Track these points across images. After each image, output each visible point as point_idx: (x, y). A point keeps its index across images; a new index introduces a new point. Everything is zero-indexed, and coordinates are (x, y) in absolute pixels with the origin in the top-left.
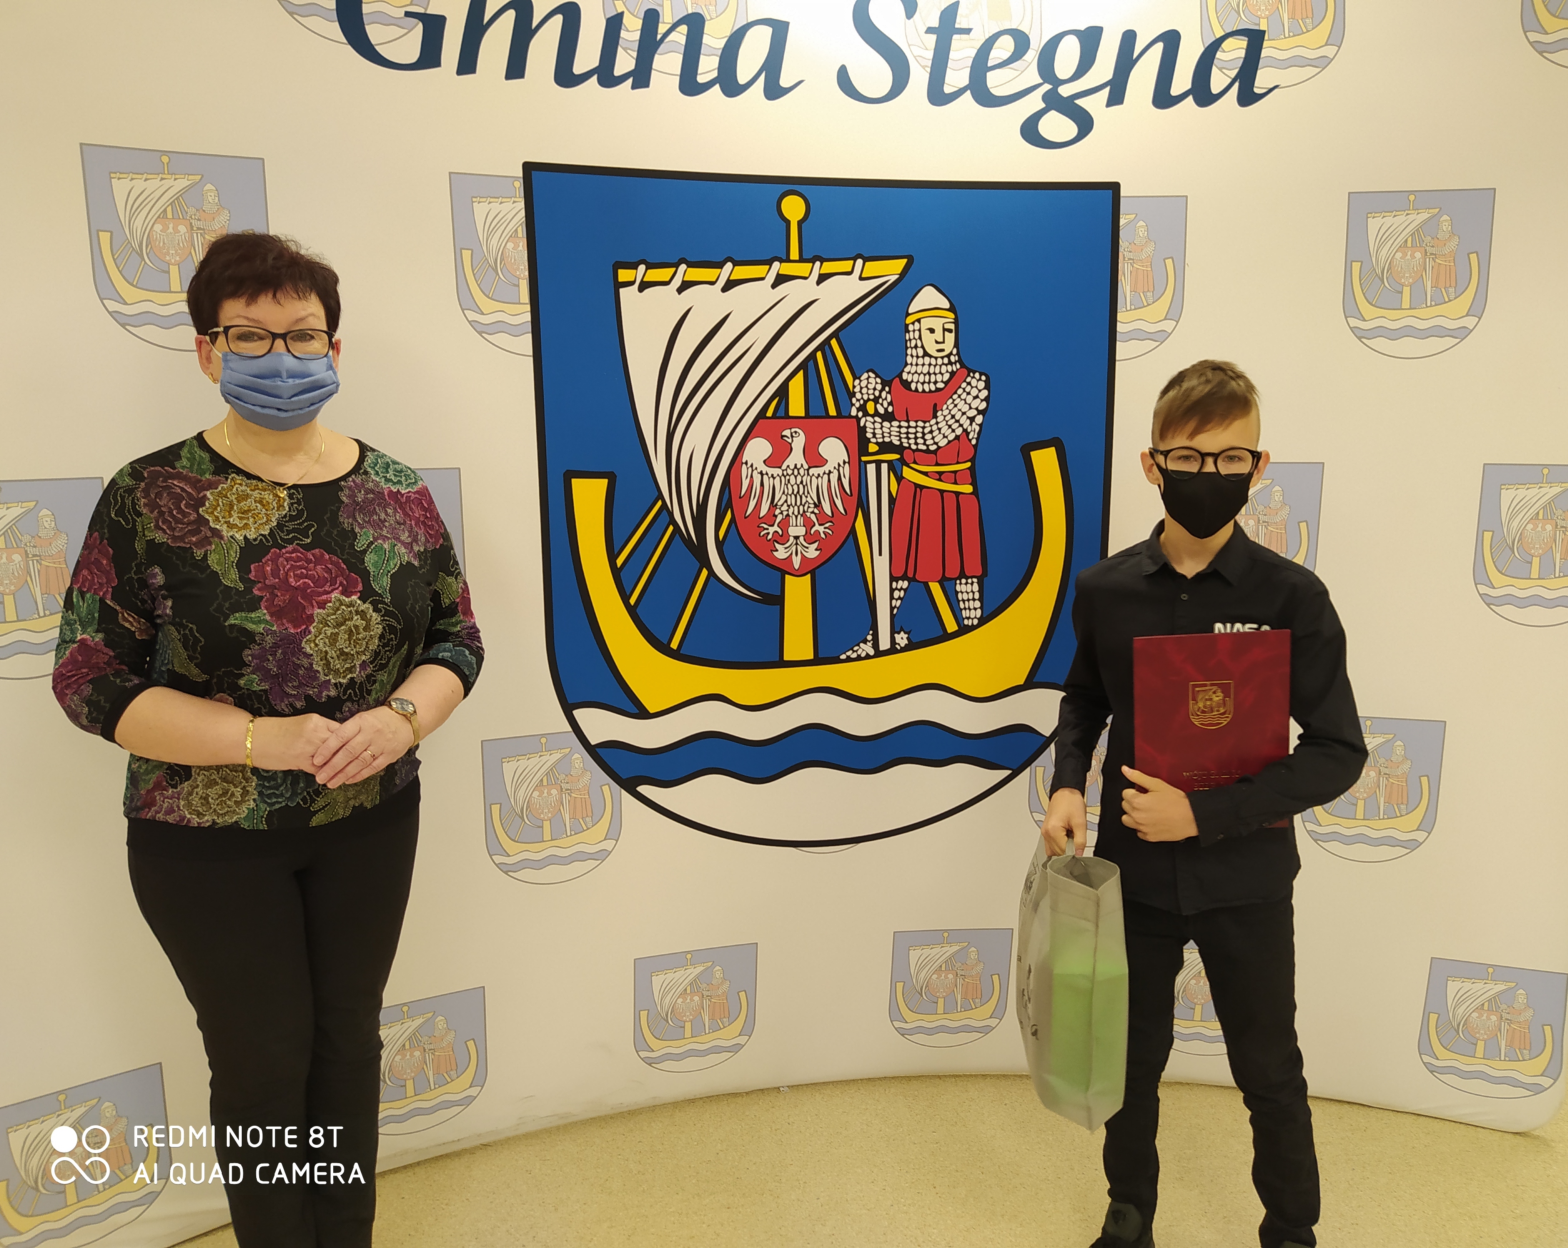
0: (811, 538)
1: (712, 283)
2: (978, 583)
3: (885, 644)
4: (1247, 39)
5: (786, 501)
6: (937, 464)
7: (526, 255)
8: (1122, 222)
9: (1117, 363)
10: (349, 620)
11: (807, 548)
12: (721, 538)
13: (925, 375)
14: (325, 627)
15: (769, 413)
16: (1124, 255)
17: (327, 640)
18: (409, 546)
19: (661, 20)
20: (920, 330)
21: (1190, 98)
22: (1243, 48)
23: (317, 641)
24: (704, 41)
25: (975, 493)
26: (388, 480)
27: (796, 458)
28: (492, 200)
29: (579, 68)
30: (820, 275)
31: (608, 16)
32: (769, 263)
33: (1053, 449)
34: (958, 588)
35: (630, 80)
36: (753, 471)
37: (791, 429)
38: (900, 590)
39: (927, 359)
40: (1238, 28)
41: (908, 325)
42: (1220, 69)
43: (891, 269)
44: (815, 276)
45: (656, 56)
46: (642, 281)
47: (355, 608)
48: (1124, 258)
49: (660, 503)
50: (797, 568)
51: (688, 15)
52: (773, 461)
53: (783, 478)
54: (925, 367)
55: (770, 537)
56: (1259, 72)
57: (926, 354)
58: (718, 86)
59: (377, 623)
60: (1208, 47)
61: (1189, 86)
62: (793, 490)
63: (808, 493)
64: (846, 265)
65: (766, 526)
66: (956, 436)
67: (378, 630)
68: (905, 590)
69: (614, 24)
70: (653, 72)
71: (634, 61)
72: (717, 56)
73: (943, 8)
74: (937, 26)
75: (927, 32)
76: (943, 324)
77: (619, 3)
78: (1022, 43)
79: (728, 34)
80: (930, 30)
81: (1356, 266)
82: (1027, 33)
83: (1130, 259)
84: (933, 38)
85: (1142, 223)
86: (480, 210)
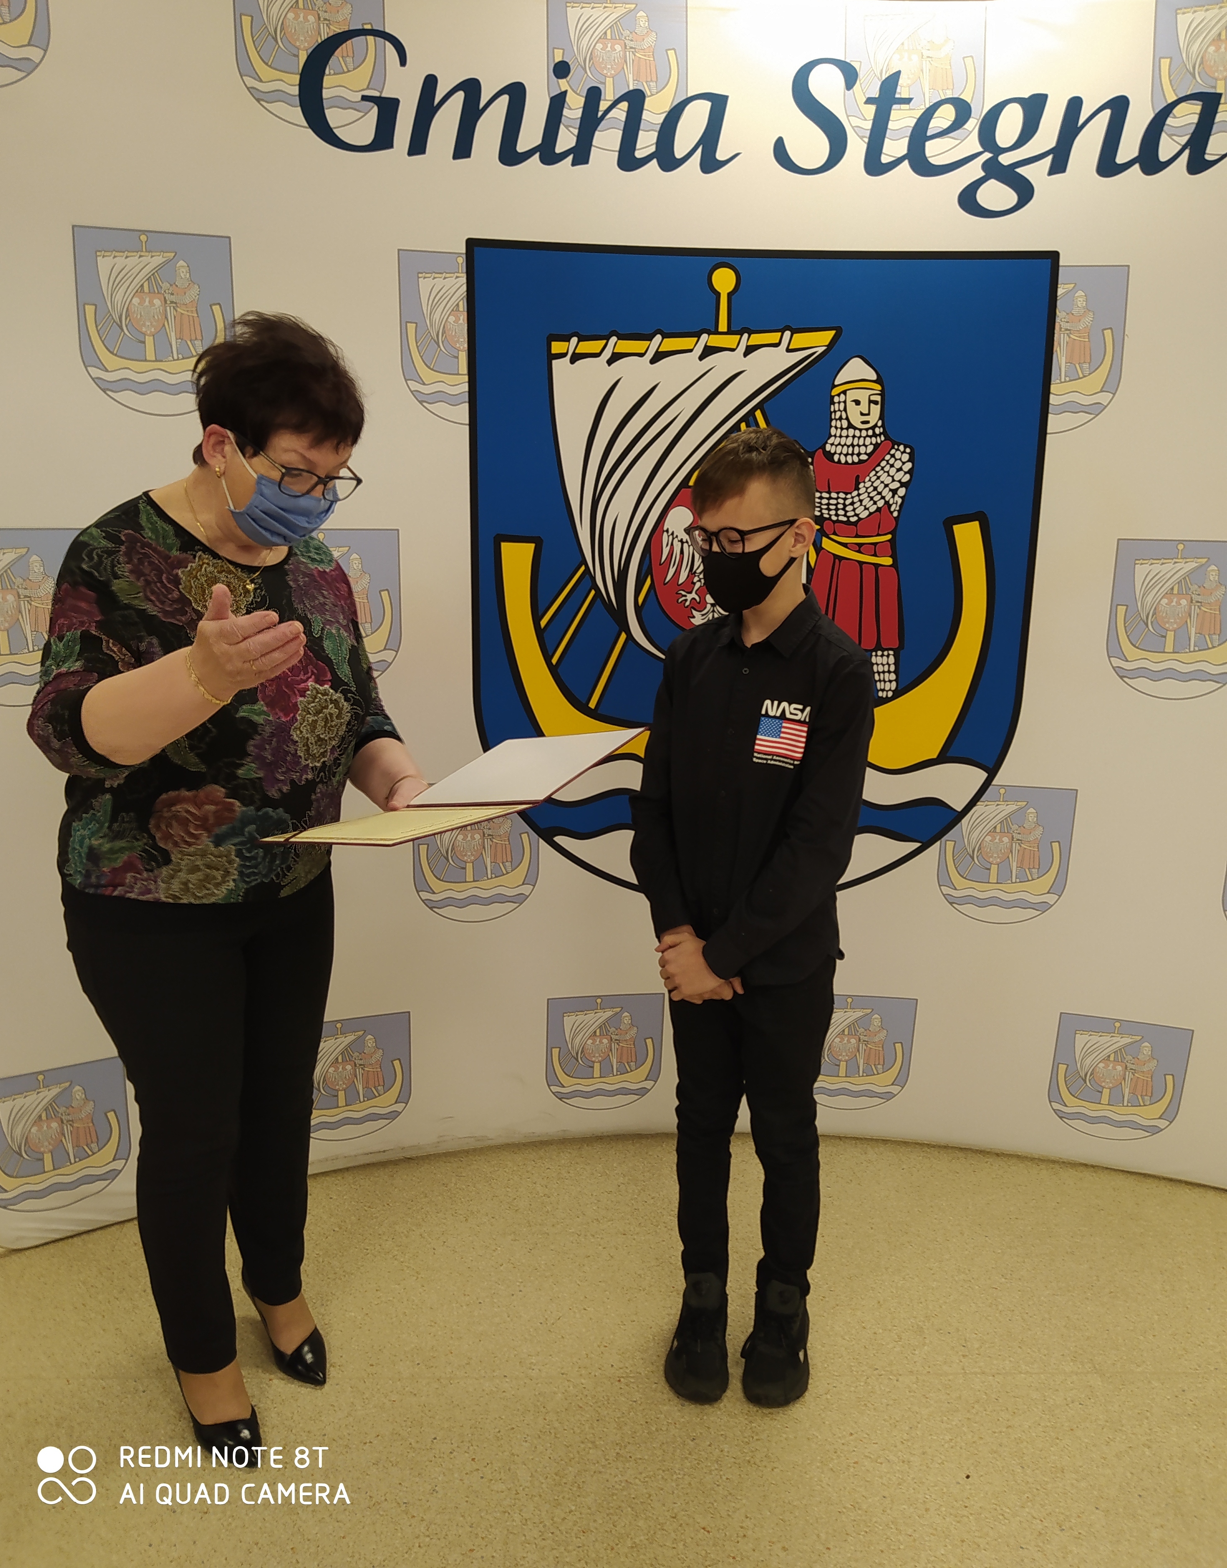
1: (641, 355)
2: (894, 655)
4: (1201, 103)
6: (857, 536)
7: (466, 328)
8: (1060, 292)
9: (1048, 436)
12: (640, 603)
13: (848, 446)
15: (691, 483)
16: (1060, 325)
19: (602, 97)
20: (845, 402)
21: (1137, 166)
22: (1195, 114)
24: (644, 117)
25: (894, 565)
28: (437, 276)
29: (522, 145)
30: (748, 347)
31: (551, 97)
32: (697, 335)
33: (977, 523)
35: (571, 157)
36: (673, 539)
39: (851, 432)
40: (1192, 93)
41: (834, 396)
42: (1170, 136)
43: (820, 340)
44: (742, 348)
45: (597, 133)
46: (573, 353)
47: (329, 697)
48: (1060, 330)
49: (583, 568)
51: (629, 91)
54: (849, 438)
55: (687, 603)
56: (1212, 138)
57: (850, 426)
58: (655, 160)
60: (1160, 112)
61: (1136, 154)
64: (774, 337)
65: (684, 593)
66: (878, 508)
69: (558, 103)
70: (593, 148)
71: (575, 139)
72: (655, 131)
73: (884, 78)
74: (877, 96)
75: (866, 103)
76: (870, 396)
77: (562, 82)
78: (963, 110)
79: (668, 109)
80: (869, 101)
82: (969, 102)
83: (1066, 330)
84: (872, 108)
85: (1079, 293)
86: (426, 285)
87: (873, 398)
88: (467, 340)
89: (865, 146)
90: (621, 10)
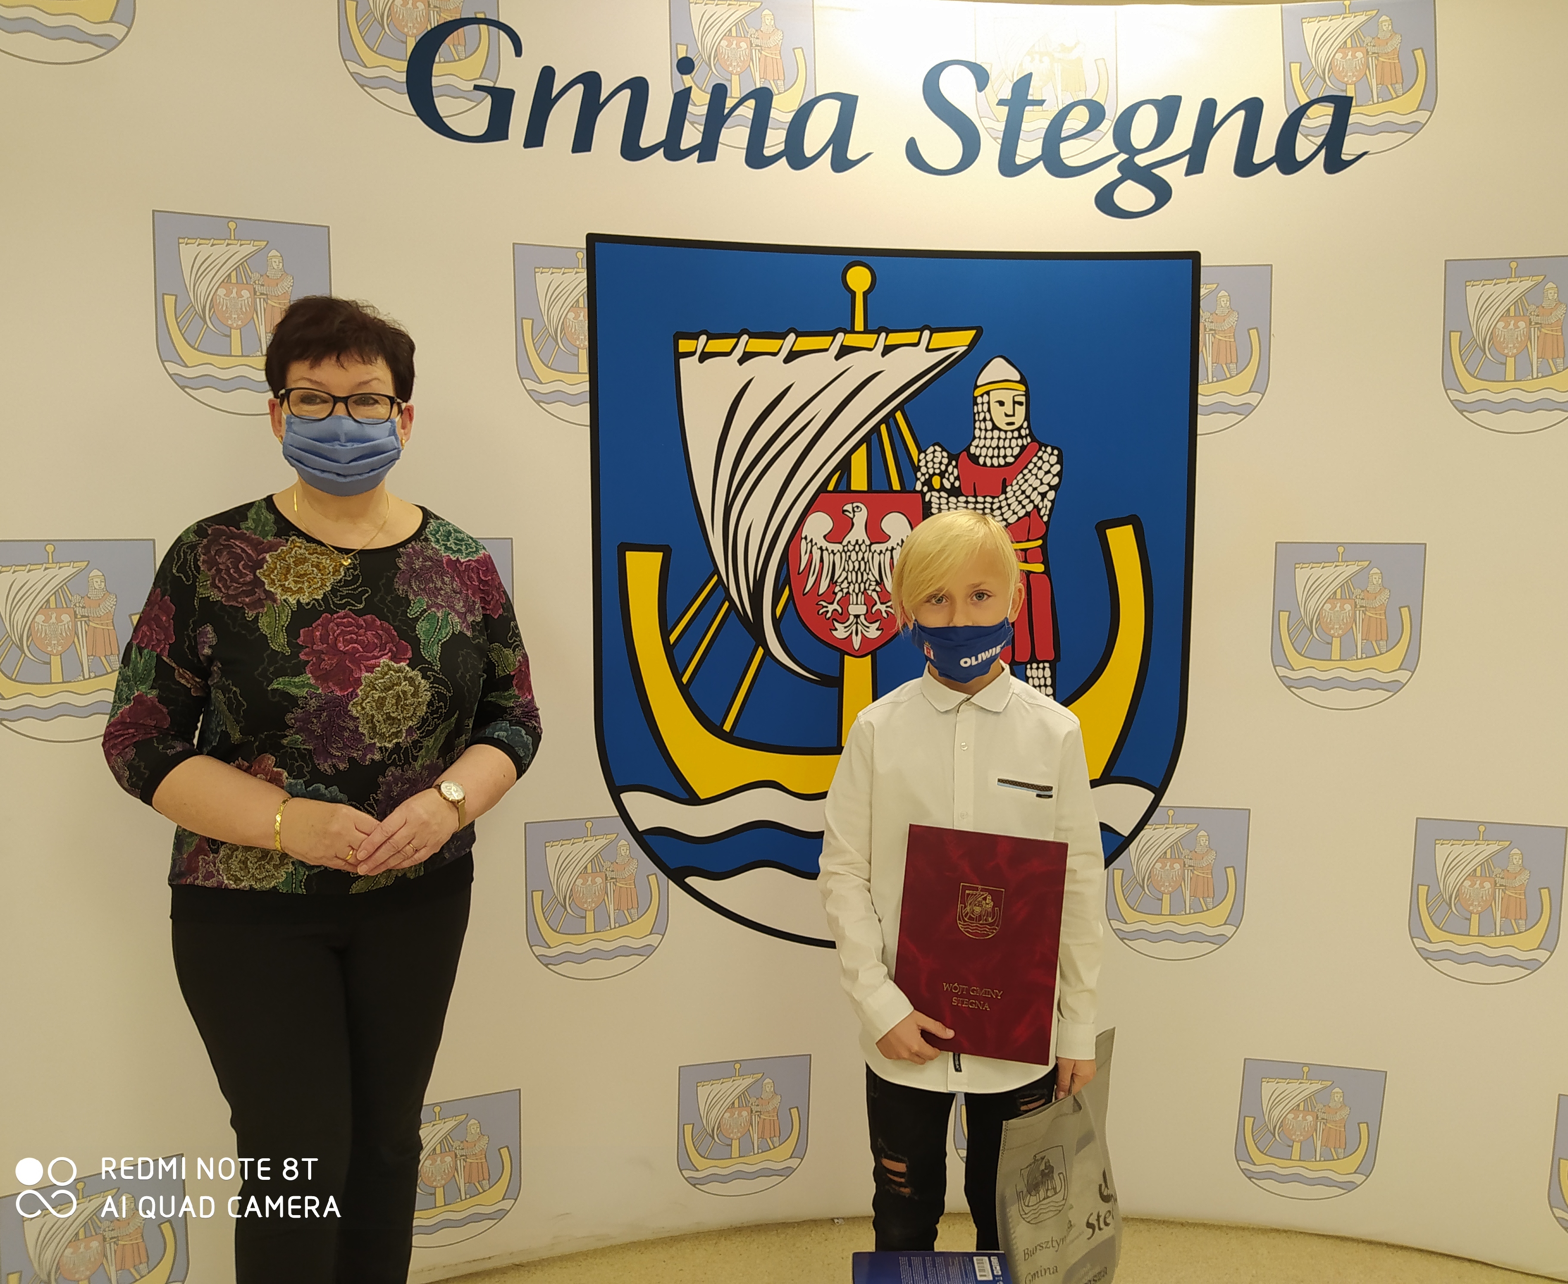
0: (871, 616)
1: (774, 354)
2: (1050, 668)
4: (1333, 105)
5: (846, 578)
7: (587, 325)
8: (1203, 292)
9: (1198, 437)
10: (397, 685)
11: (868, 627)
12: (778, 614)
13: (994, 449)
14: (373, 690)
15: (831, 487)
16: (1205, 326)
17: (374, 704)
18: (462, 616)
19: (729, 95)
20: (988, 403)
21: (1274, 165)
22: (1329, 115)
23: (364, 705)
24: (771, 115)
25: (1047, 572)
26: (447, 548)
27: (858, 533)
28: (554, 270)
29: (645, 142)
30: (885, 346)
31: (676, 91)
32: (833, 334)
33: (1130, 527)
34: (1028, 673)
35: (697, 154)
36: (812, 546)
37: (852, 503)
39: (996, 433)
40: (1324, 95)
41: (977, 397)
42: (1306, 136)
43: (960, 340)
44: (880, 348)
45: (723, 130)
46: (702, 352)
47: (404, 674)
48: (1205, 330)
49: (716, 578)
50: (856, 648)
51: (756, 89)
52: (835, 535)
53: (843, 554)
54: (994, 440)
55: (829, 615)
56: (1346, 138)
57: (995, 427)
58: (784, 159)
59: (425, 690)
60: (1293, 113)
61: (1272, 154)
62: (854, 567)
63: (870, 570)
64: (913, 337)
65: (825, 604)
66: (1027, 512)
67: (426, 696)
70: (719, 145)
71: (701, 135)
72: (784, 129)
73: (1015, 81)
74: (1009, 98)
75: (998, 104)
76: (1014, 397)
77: (687, 78)
78: (1097, 113)
79: (795, 108)
80: (1001, 102)
81: (1455, 336)
82: (1103, 104)
83: (1211, 330)
84: (1005, 109)
85: (1223, 293)
86: (543, 280)
87: (1017, 399)
88: (587, 337)
89: (999, 147)
90: (745, 8)
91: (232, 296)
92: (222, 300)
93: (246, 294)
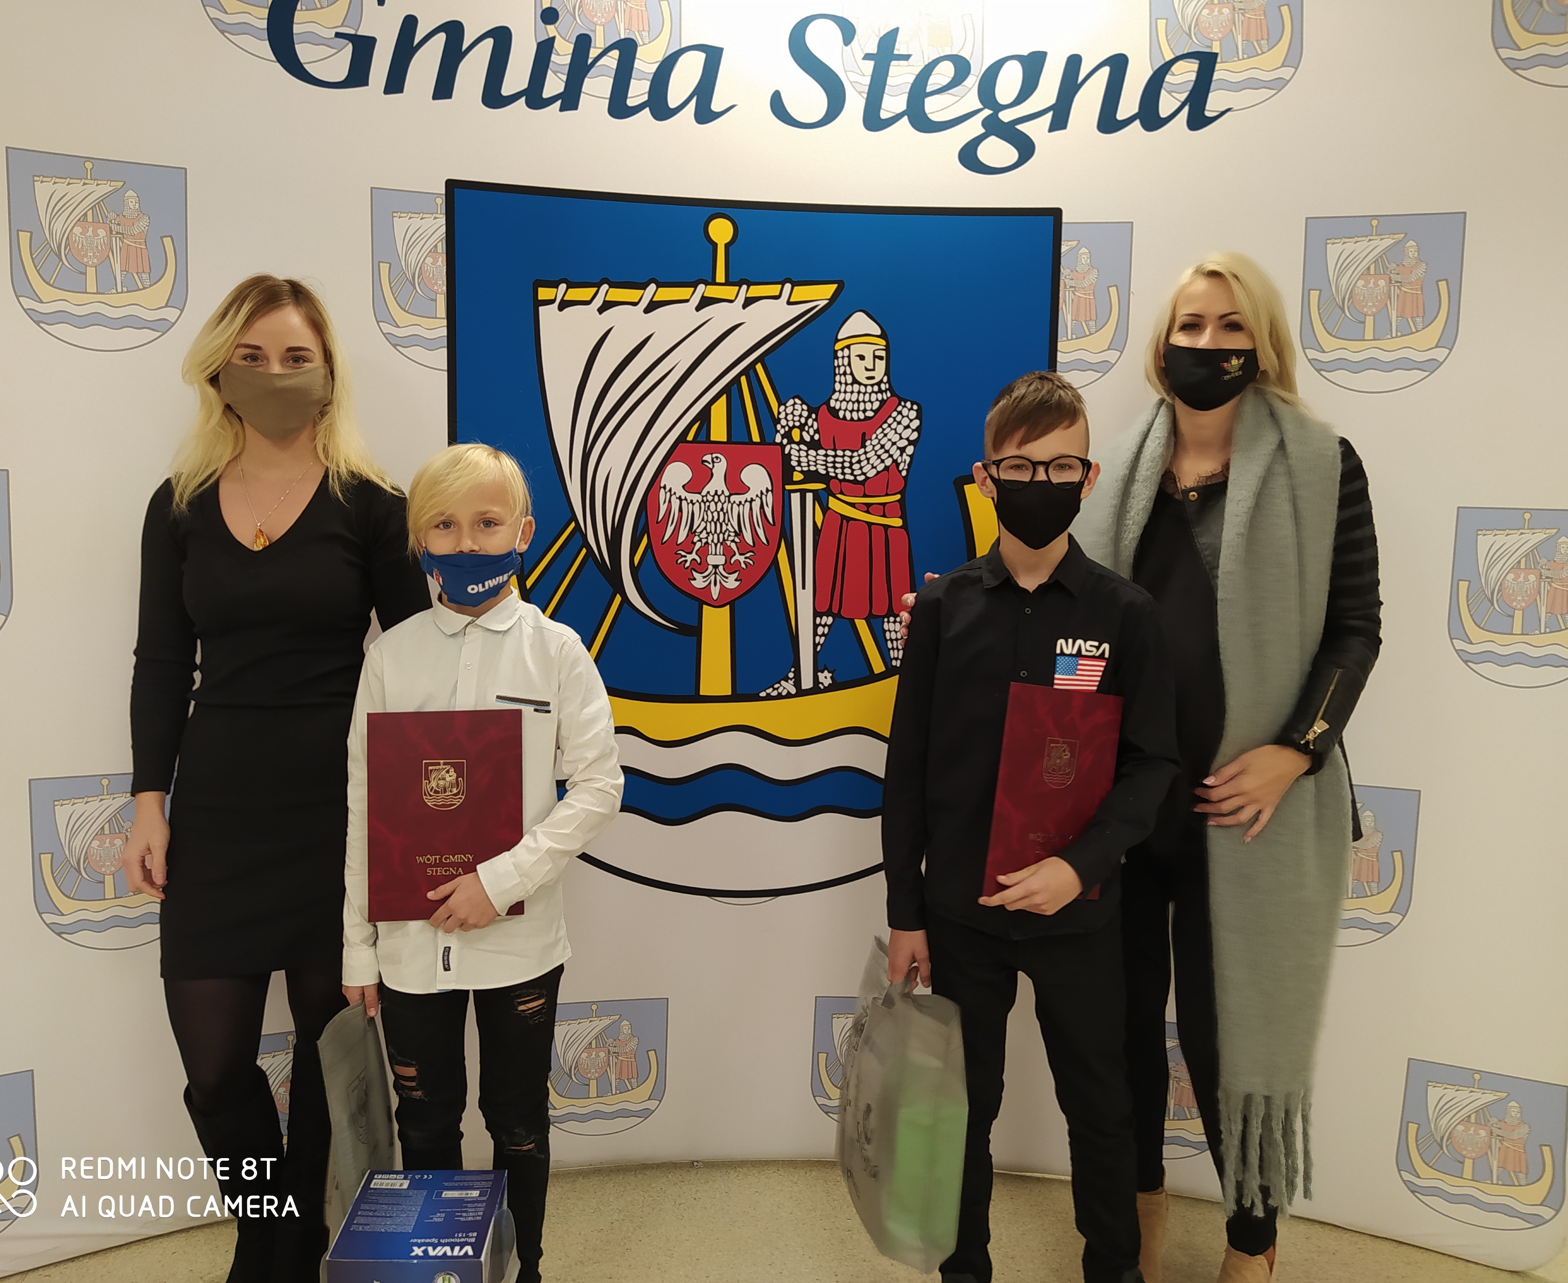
0: (730, 567)
1: (635, 304)
3: (807, 682)
4: (1198, 62)
5: (705, 528)
6: (865, 496)
7: (445, 270)
8: (1064, 249)
11: (727, 578)
12: (636, 563)
13: (854, 403)
15: (690, 437)
16: (1065, 282)
19: (592, 45)
20: (849, 357)
21: (1137, 122)
22: (1194, 72)
24: (635, 66)
25: (904, 526)
27: (717, 484)
28: (413, 215)
29: (507, 89)
30: (747, 299)
31: (539, 41)
32: (694, 285)
34: (886, 626)
35: (559, 103)
36: (671, 495)
37: (712, 454)
38: (824, 626)
39: (856, 387)
40: (1189, 51)
41: (837, 351)
42: (1169, 92)
43: (822, 294)
44: (741, 300)
45: (586, 79)
46: (562, 300)
48: (1064, 287)
49: (573, 525)
50: (715, 598)
51: (620, 40)
52: (694, 486)
53: (702, 504)
54: (854, 394)
55: (687, 564)
56: (1210, 95)
57: (855, 381)
58: (647, 109)
60: (1159, 69)
61: (1136, 110)
62: (713, 517)
63: (729, 520)
64: (774, 289)
65: (683, 553)
66: (886, 467)
68: (829, 626)
69: (545, 49)
70: (582, 95)
71: (563, 85)
72: (647, 80)
73: (880, 34)
74: (875, 52)
75: (864, 59)
76: (874, 351)
77: (551, 28)
78: (962, 67)
79: (660, 59)
80: (867, 57)
81: (1314, 295)
82: (968, 59)
83: (1071, 287)
84: (870, 64)
85: (1084, 250)
86: (401, 224)
87: (877, 354)
88: (445, 282)
89: (864, 101)
91: (88, 234)
92: (77, 238)
93: (102, 233)
